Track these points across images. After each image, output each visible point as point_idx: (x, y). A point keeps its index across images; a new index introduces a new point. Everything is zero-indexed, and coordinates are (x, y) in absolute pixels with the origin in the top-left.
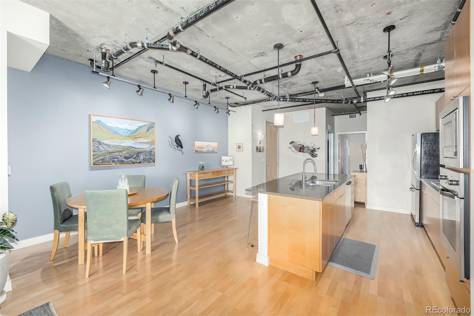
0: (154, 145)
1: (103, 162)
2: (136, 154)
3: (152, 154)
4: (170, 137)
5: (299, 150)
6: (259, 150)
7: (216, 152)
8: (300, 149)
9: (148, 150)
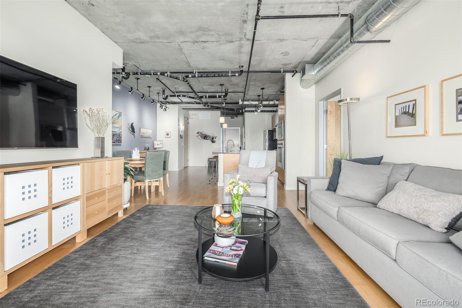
0: (121, 129)
3: (120, 136)
5: (203, 138)
6: (181, 137)
7: (151, 137)
8: (204, 137)
9: (118, 133)
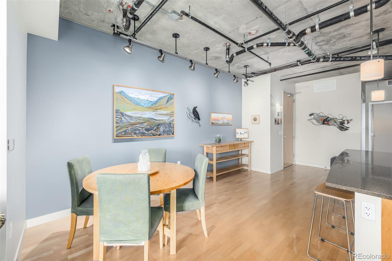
0: (174, 116)
1: (125, 134)
2: (156, 126)
3: (172, 126)
4: (188, 108)
5: (322, 122)
6: (277, 122)
7: (230, 124)
8: (324, 121)
9: (167, 122)
